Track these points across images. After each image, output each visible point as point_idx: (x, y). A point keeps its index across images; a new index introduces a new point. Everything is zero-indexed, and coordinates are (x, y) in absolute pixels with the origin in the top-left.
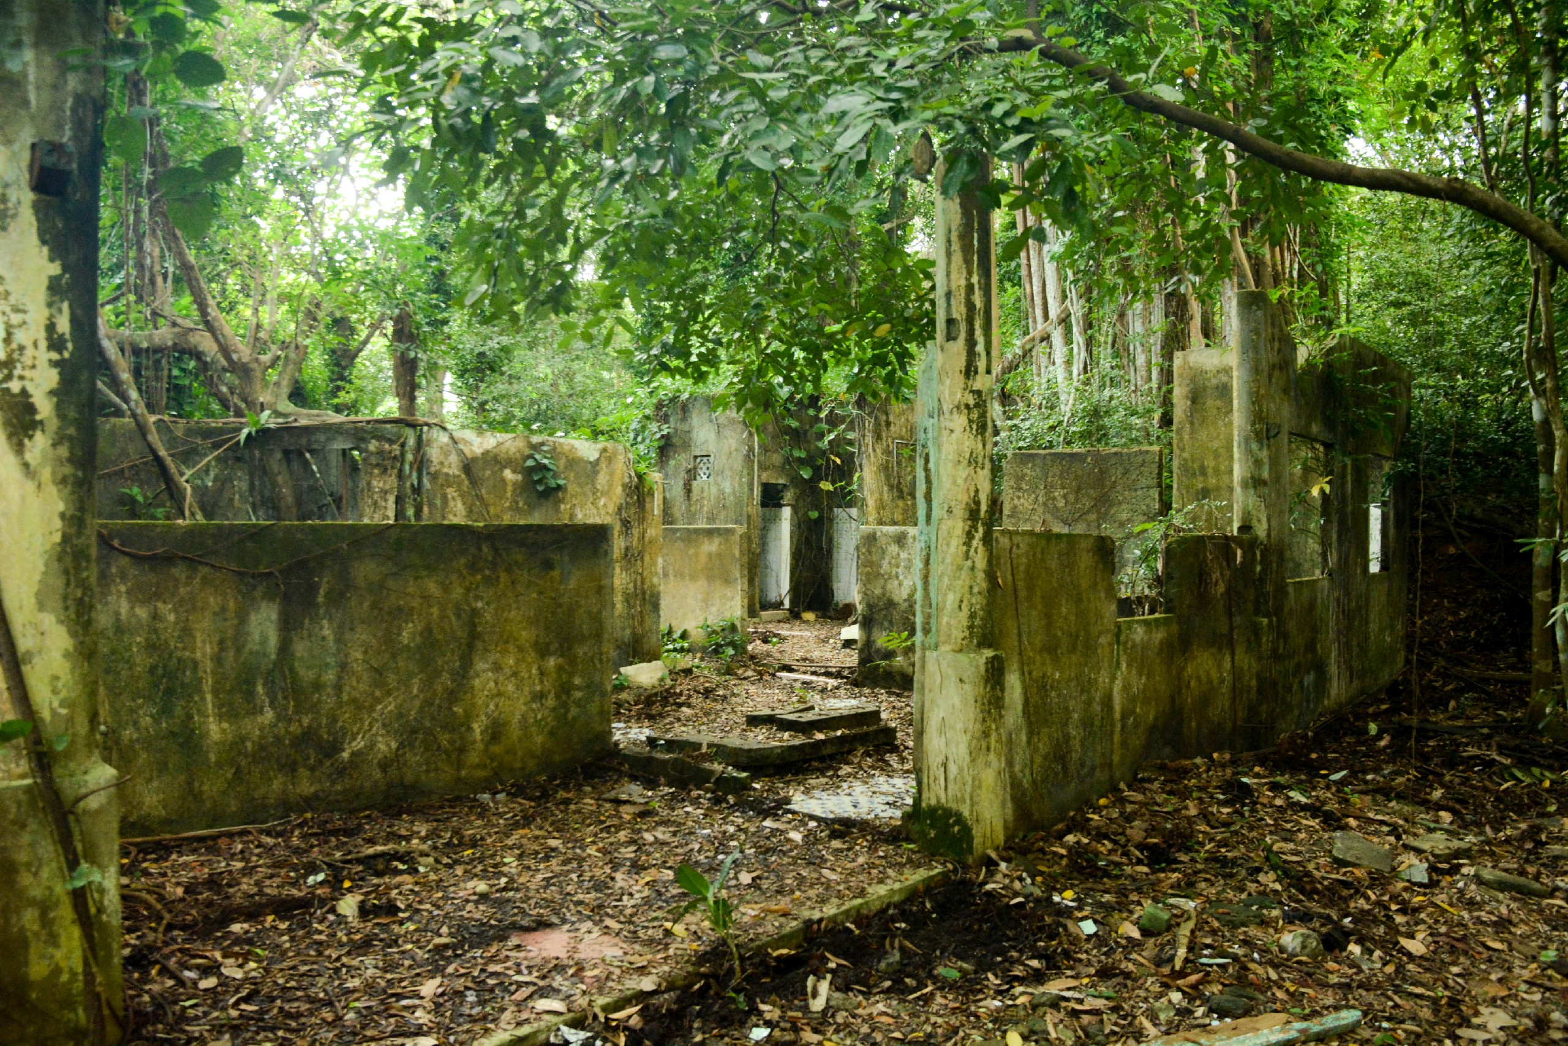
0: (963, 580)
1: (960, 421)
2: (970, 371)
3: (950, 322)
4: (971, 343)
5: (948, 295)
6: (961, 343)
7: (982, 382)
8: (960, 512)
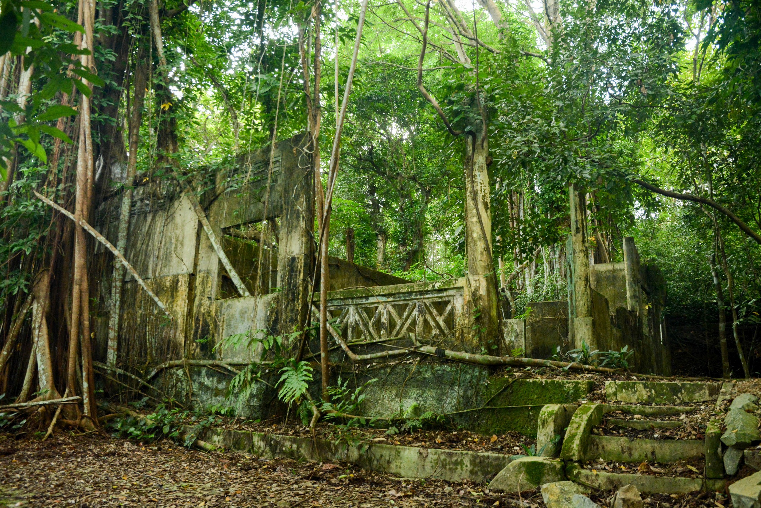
0: (585, 298)
1: (582, 255)
2: (584, 241)
3: (577, 228)
4: (583, 234)
5: (576, 221)
6: (580, 235)
7: (586, 245)
8: (583, 279)
